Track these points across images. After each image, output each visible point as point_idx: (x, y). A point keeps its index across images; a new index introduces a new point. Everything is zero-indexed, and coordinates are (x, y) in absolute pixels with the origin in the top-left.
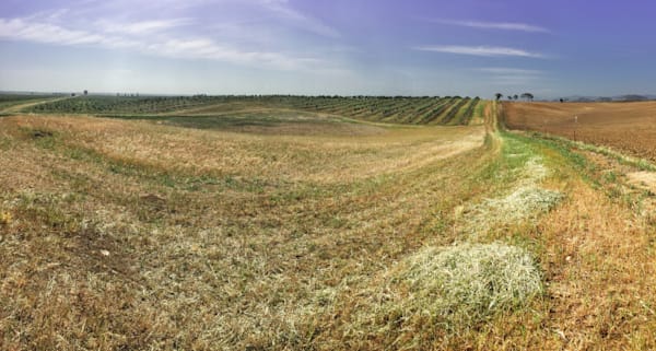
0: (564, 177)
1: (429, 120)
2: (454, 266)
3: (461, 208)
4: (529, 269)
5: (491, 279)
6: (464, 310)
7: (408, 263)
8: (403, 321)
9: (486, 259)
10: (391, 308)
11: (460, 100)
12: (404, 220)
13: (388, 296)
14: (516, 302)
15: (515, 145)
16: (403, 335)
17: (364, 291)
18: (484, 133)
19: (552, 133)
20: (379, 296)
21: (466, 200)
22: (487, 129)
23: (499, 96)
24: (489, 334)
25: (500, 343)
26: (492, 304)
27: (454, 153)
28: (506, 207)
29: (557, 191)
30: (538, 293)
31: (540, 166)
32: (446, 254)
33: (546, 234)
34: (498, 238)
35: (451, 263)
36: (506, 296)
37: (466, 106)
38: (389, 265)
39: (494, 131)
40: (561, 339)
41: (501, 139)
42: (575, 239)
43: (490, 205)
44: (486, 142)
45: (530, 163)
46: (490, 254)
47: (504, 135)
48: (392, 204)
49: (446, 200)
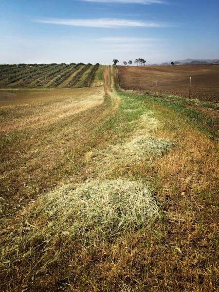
0: (173, 129)
1: (57, 84)
2: (88, 197)
3: (90, 153)
4: (148, 199)
5: (119, 205)
6: (100, 228)
7: (45, 200)
8: (45, 243)
9: (114, 191)
10: (32, 237)
11: (83, 67)
12: (38, 166)
13: (28, 228)
14: (139, 223)
15: (131, 102)
16: (46, 253)
17: (5, 230)
18: (103, 93)
19: (161, 91)
20: (20, 230)
21: (94, 146)
22: (106, 89)
23: (116, 61)
24: (120, 245)
25: (129, 252)
26: (121, 223)
27: (81, 110)
28: (127, 151)
29: (168, 140)
30: (158, 218)
31: (153, 119)
32: (81, 188)
33: (161, 173)
34: (122, 176)
35: (86, 195)
36: (131, 218)
37: (89, 71)
38: (26, 204)
39: (112, 91)
40: (178, 253)
41: (119, 98)
42: (188, 179)
43: (114, 150)
44: (105, 100)
45: (144, 117)
46: (116, 187)
47: (121, 94)
48: (25, 156)
49: (78, 147)
